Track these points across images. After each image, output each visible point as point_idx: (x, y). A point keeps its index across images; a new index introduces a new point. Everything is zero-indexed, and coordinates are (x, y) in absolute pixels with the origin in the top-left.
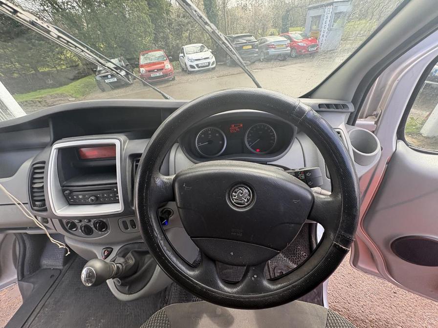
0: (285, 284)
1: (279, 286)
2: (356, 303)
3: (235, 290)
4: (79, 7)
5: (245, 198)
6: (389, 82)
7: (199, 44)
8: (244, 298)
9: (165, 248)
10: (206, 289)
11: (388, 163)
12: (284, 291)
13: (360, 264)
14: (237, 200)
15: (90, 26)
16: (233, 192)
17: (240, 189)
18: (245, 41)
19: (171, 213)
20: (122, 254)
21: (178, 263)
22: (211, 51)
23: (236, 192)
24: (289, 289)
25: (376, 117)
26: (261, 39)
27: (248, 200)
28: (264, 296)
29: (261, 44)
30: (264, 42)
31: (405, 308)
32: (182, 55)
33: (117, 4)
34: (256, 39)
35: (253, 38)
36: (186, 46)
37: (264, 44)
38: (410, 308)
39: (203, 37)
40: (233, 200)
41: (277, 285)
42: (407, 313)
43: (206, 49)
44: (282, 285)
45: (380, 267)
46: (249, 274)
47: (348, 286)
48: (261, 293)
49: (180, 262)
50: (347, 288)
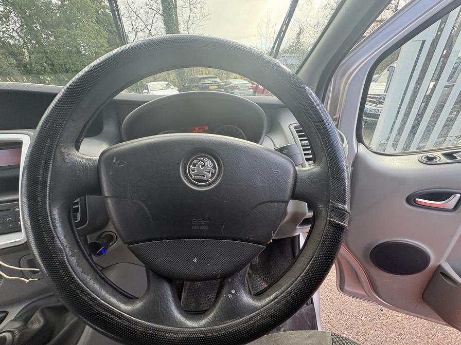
0: (275, 294)
1: (269, 299)
2: (350, 331)
3: (204, 322)
4: (20, 37)
5: (209, 172)
6: (342, 88)
7: (165, 82)
8: (218, 331)
9: (79, 270)
10: (154, 329)
11: (353, 166)
12: (275, 304)
13: (346, 288)
14: (198, 175)
15: (33, 56)
16: (190, 165)
17: (200, 160)
18: (210, 82)
19: (113, 238)
20: (24, 317)
21: (104, 293)
22: (177, 89)
23: (194, 165)
24: (282, 299)
25: (336, 121)
26: (226, 82)
27: (213, 174)
28: (249, 320)
29: (225, 85)
30: (229, 84)
31: (394, 326)
32: (146, 91)
33: (70, 39)
34: (221, 80)
35: (218, 80)
36: (150, 83)
37: (229, 85)
38: (398, 324)
39: (169, 77)
40: (191, 177)
41: (264, 298)
42: (397, 330)
43: (172, 87)
44: (273, 296)
45: (365, 288)
46: (224, 291)
47: (339, 313)
48: (244, 316)
49: (107, 292)
50: (338, 316)
